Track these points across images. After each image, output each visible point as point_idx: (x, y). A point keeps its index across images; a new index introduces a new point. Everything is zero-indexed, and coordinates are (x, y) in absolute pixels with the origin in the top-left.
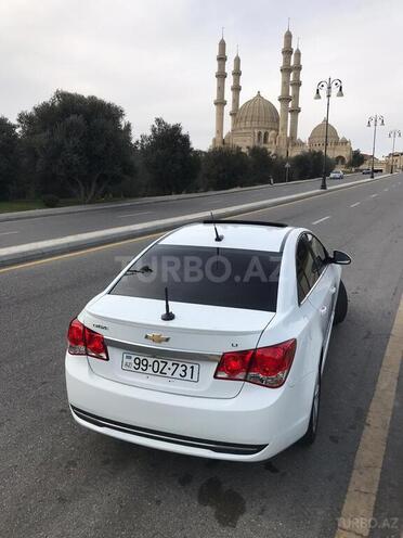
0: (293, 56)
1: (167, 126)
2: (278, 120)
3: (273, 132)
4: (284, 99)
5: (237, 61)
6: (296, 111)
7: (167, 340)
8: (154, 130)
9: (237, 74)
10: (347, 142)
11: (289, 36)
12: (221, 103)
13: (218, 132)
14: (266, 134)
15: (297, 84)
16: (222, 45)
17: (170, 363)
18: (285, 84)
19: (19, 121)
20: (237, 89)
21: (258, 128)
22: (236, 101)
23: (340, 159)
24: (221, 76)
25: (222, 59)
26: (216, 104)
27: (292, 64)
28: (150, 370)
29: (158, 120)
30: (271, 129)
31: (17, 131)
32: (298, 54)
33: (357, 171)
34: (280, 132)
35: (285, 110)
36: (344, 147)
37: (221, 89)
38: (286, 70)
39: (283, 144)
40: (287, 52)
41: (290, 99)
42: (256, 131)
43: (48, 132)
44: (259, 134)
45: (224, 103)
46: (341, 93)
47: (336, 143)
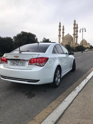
0: (76, 25)
1: (46, 39)
2: (73, 39)
3: (72, 42)
4: (74, 35)
5: (63, 27)
6: (77, 37)
7: (18, 57)
8: (43, 40)
9: (63, 29)
10: (89, 44)
11: (75, 21)
12: (60, 36)
13: (59, 42)
14: (70, 42)
15: (77, 31)
16: (60, 23)
17: (19, 62)
18: (74, 31)
19: (13, 38)
20: (63, 33)
21: (68, 41)
22: (63, 35)
23: (88, 48)
24: (60, 30)
25: (60, 26)
26: (59, 36)
27: (76, 27)
28: (15, 65)
29: (44, 38)
30: (71, 41)
31: (13, 40)
32: (77, 25)
33: (92, 50)
34: (73, 42)
35: (74, 37)
36: (88, 45)
37: (60, 33)
38: (74, 28)
39: (74, 45)
40: (75, 24)
41: (76, 35)
42: (68, 42)
43: (19, 40)
44: (69, 42)
45: (61, 36)
46: (85, 31)
47: (87, 44)
